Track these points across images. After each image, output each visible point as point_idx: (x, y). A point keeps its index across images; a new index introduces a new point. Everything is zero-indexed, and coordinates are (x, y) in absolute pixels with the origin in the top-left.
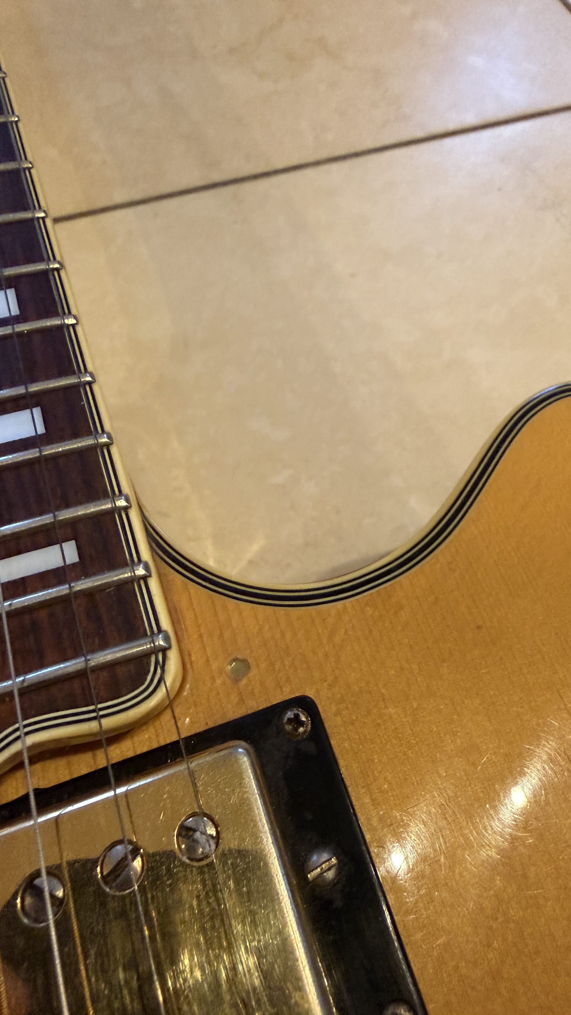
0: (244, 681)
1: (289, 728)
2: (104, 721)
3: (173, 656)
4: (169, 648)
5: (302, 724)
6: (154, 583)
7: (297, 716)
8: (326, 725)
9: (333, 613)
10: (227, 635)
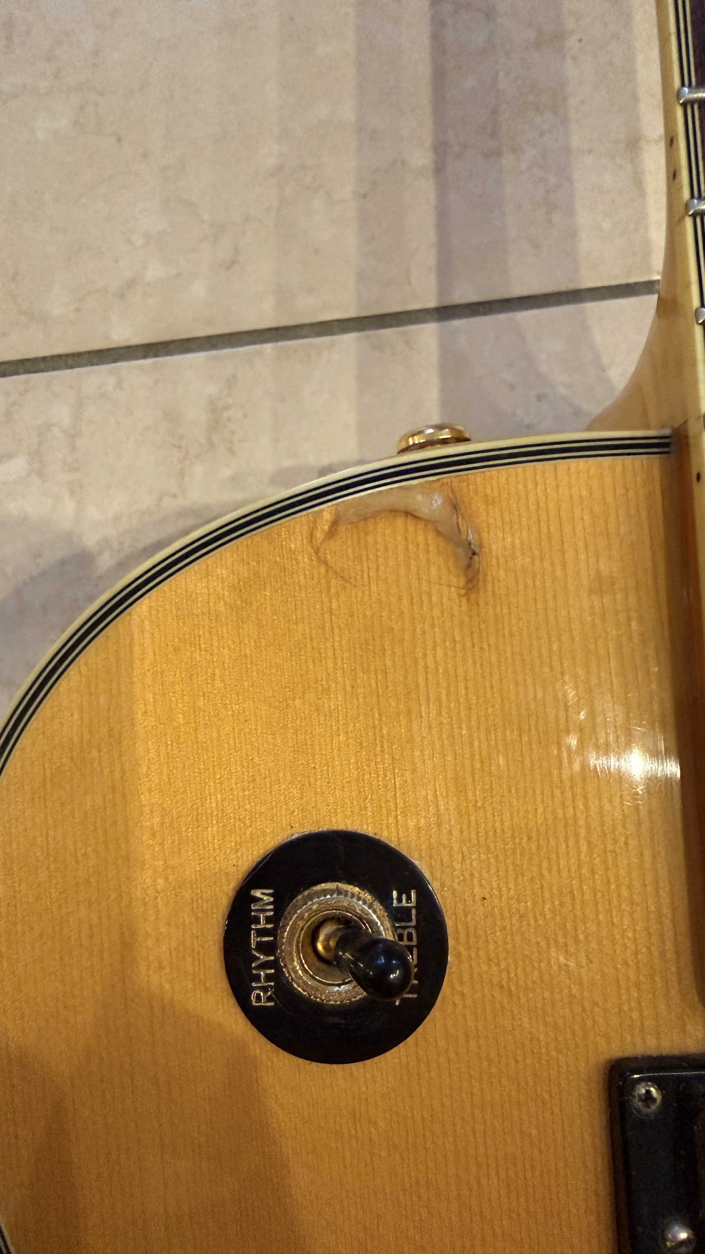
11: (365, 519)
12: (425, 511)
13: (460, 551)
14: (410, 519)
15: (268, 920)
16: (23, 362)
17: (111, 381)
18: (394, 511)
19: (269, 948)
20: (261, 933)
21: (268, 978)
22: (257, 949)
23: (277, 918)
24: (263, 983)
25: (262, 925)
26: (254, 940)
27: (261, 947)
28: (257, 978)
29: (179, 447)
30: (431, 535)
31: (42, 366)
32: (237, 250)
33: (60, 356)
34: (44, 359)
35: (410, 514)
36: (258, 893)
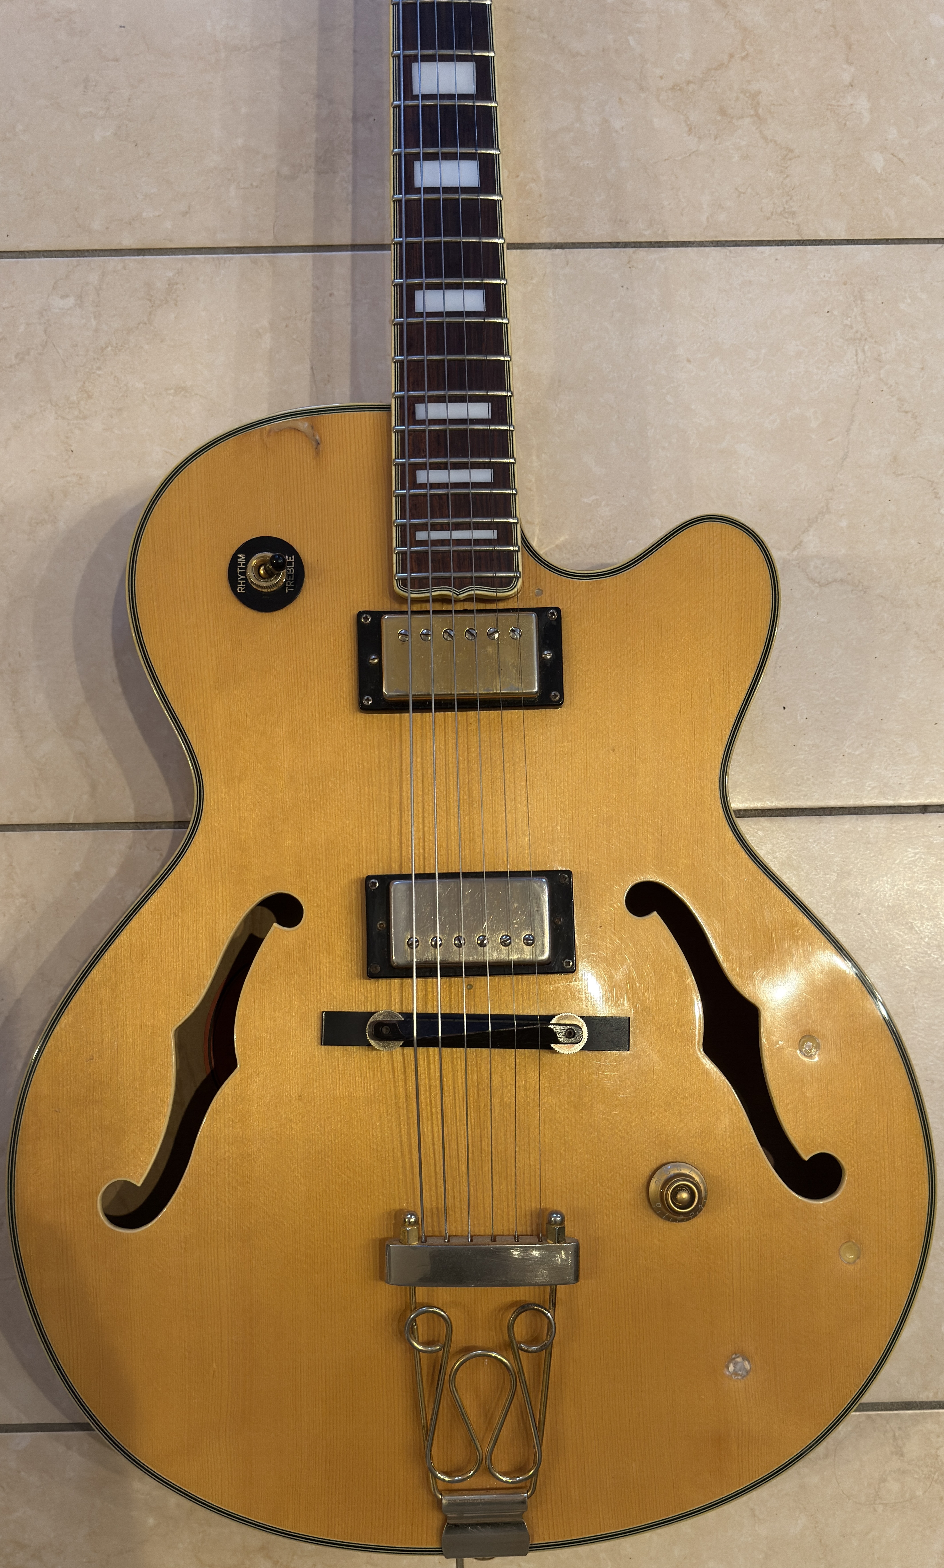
0: (540, 597)
1: (549, 615)
2: (498, 594)
3: (520, 580)
4: (520, 577)
5: (554, 615)
6: (520, 554)
7: (553, 612)
8: (562, 619)
9: (578, 583)
10: (538, 579)
11: (281, 431)
12: (301, 428)
13: (314, 443)
14: (296, 431)
15: (243, 564)
16: (77, 251)
17: (120, 267)
18: (291, 429)
19: (244, 574)
20: (241, 569)
21: (243, 583)
22: (240, 574)
23: (246, 564)
24: (242, 585)
25: (242, 566)
26: (239, 571)
27: (240, 573)
28: (240, 583)
29: (150, 300)
30: (304, 437)
31: (86, 254)
32: (189, 207)
33: (96, 250)
34: (88, 251)
35: (297, 430)
36: (240, 555)
